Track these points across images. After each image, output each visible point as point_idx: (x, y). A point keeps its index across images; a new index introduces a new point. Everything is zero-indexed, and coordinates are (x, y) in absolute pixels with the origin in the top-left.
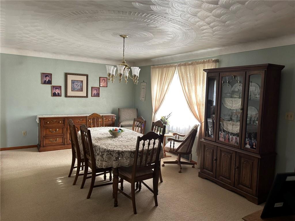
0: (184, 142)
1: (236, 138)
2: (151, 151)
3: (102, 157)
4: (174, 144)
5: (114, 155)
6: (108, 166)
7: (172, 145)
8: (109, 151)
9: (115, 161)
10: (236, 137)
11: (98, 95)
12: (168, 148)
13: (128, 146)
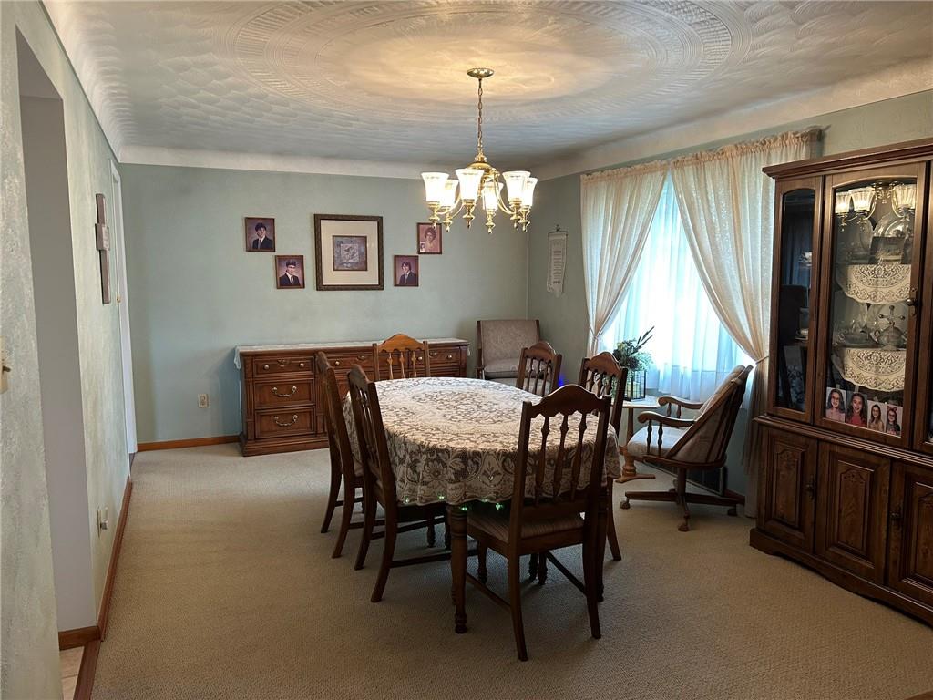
0: (696, 427)
1: (892, 410)
2: (574, 452)
3: (415, 471)
4: (661, 432)
5: (449, 463)
6: (432, 500)
7: (655, 436)
8: (432, 450)
9: (454, 483)
10: (893, 407)
11: (413, 281)
12: (639, 446)
13: (494, 436)
